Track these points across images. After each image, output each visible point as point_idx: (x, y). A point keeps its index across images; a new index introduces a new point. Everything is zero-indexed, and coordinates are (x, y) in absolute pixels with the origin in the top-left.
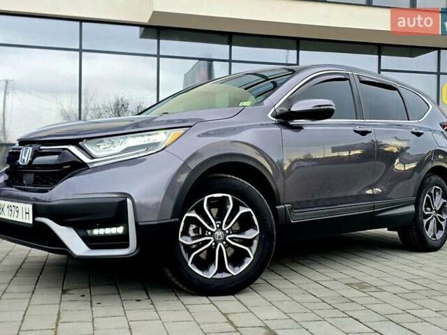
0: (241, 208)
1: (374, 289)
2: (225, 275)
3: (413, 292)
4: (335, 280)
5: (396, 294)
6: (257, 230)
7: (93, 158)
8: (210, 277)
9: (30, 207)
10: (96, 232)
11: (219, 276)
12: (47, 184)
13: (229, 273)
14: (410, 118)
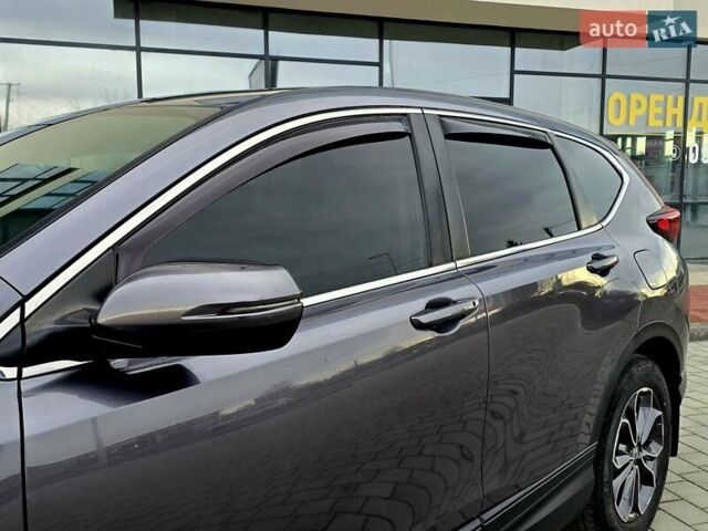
14: (584, 225)
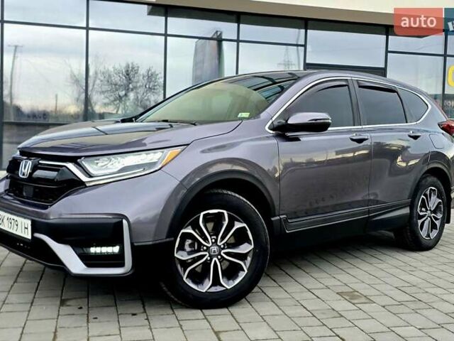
0: (236, 223)
1: (363, 300)
2: (219, 289)
3: (401, 303)
4: (328, 287)
5: (384, 307)
6: (251, 244)
7: (91, 177)
8: (204, 291)
9: (28, 223)
10: (93, 250)
11: (213, 289)
12: (46, 200)
13: (224, 287)
14: (408, 121)
